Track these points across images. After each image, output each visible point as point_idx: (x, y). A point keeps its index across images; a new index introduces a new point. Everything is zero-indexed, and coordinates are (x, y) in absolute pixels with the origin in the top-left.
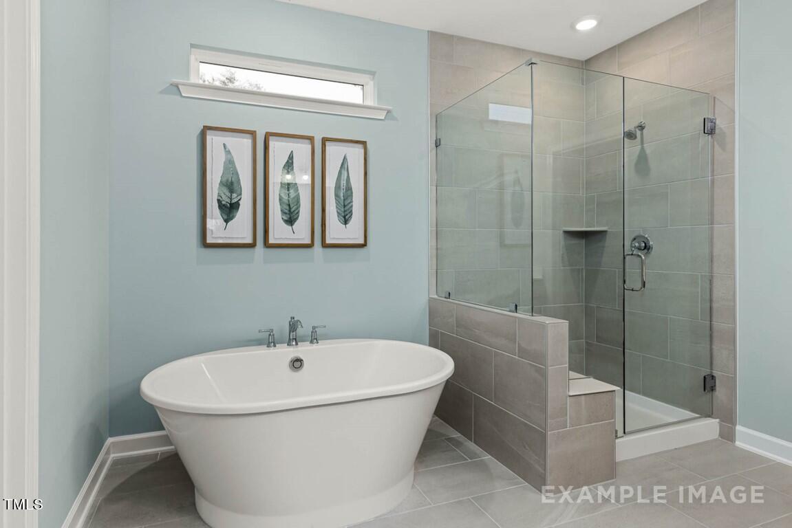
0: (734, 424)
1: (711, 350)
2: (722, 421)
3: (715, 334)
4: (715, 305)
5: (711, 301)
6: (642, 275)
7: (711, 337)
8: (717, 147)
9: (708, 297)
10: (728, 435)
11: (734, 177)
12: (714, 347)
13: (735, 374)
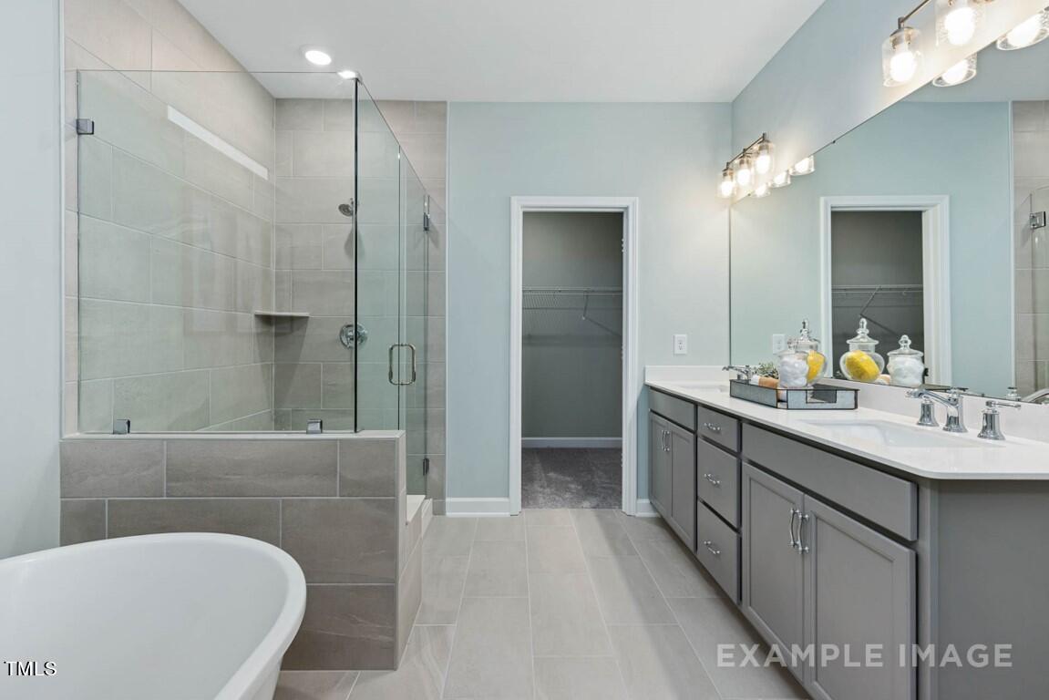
0: (443, 498)
1: (426, 434)
2: (434, 499)
3: (429, 419)
4: (429, 392)
5: (426, 388)
6: (413, 368)
7: (426, 422)
8: (431, 245)
9: (423, 385)
10: (439, 510)
11: (445, 273)
12: (428, 432)
13: (445, 453)
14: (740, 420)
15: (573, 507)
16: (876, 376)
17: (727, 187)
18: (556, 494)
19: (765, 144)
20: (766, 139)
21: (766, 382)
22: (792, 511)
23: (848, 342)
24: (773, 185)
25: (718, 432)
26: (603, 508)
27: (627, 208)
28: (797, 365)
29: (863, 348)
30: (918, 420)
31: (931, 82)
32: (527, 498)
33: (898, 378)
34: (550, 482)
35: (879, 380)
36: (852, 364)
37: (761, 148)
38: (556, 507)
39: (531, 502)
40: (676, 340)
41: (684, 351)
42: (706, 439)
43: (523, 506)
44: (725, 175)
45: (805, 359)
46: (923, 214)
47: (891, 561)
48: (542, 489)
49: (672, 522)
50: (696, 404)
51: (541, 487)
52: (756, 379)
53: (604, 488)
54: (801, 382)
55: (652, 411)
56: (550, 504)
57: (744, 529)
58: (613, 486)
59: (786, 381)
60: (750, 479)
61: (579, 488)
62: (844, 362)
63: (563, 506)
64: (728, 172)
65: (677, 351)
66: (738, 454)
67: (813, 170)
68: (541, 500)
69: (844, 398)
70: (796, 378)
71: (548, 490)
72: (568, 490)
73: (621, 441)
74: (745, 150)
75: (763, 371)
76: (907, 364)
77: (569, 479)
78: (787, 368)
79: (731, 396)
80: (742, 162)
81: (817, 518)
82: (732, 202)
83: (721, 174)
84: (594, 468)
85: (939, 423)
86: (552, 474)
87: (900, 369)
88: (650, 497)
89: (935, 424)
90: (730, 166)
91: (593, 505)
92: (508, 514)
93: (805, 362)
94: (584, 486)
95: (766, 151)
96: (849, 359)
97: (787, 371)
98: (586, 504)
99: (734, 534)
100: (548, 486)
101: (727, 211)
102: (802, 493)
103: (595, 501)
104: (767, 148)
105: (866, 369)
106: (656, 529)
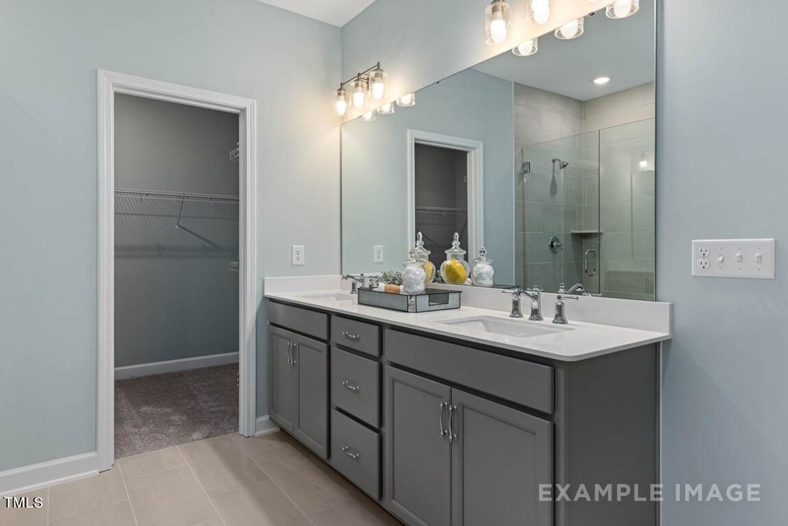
14: (380, 325)
15: (182, 443)
16: (465, 280)
17: (341, 106)
18: (156, 432)
19: (379, 72)
20: (381, 68)
21: (391, 289)
22: (442, 405)
23: (446, 252)
24: (381, 111)
25: (357, 339)
26: (217, 435)
27: (244, 110)
28: (417, 273)
29: (455, 257)
30: (510, 313)
31: (511, 50)
32: (122, 445)
33: (481, 281)
34: (146, 419)
35: (466, 283)
36: (450, 270)
37: (376, 75)
38: (161, 447)
39: (125, 449)
40: (294, 252)
41: (301, 262)
42: (340, 347)
43: (116, 457)
44: (339, 94)
45: (423, 267)
46: (468, 154)
47: (535, 434)
48: (136, 430)
49: (300, 434)
50: (329, 314)
51: (135, 426)
52: (382, 286)
53: (212, 412)
54: (421, 288)
55: (272, 324)
56: (151, 446)
57: (386, 430)
58: (222, 408)
59: (410, 287)
60: (393, 381)
61: (184, 418)
62: (443, 269)
63: (169, 444)
64: (342, 92)
65: (295, 262)
66: (378, 359)
67: (414, 103)
68: (139, 443)
69: (453, 299)
70: (417, 284)
71: (144, 429)
72: (169, 423)
73: (238, 356)
74: (359, 74)
75: (386, 278)
76: (485, 270)
77: (168, 410)
78: (411, 275)
79: (359, 303)
80: (357, 85)
81: (463, 407)
82: (343, 121)
83: (336, 93)
84: (195, 392)
85: (524, 315)
86: (145, 409)
87: (481, 274)
88: (269, 414)
89: (521, 316)
90: (344, 87)
91: (204, 436)
92: (96, 471)
93: (423, 270)
94: (188, 415)
95: (380, 79)
96: (447, 266)
97: (411, 278)
98: (196, 435)
99: (376, 435)
100: (144, 424)
101: (338, 129)
102: (450, 387)
103: (206, 429)
104: (381, 76)
105: (460, 274)
106: (278, 445)
